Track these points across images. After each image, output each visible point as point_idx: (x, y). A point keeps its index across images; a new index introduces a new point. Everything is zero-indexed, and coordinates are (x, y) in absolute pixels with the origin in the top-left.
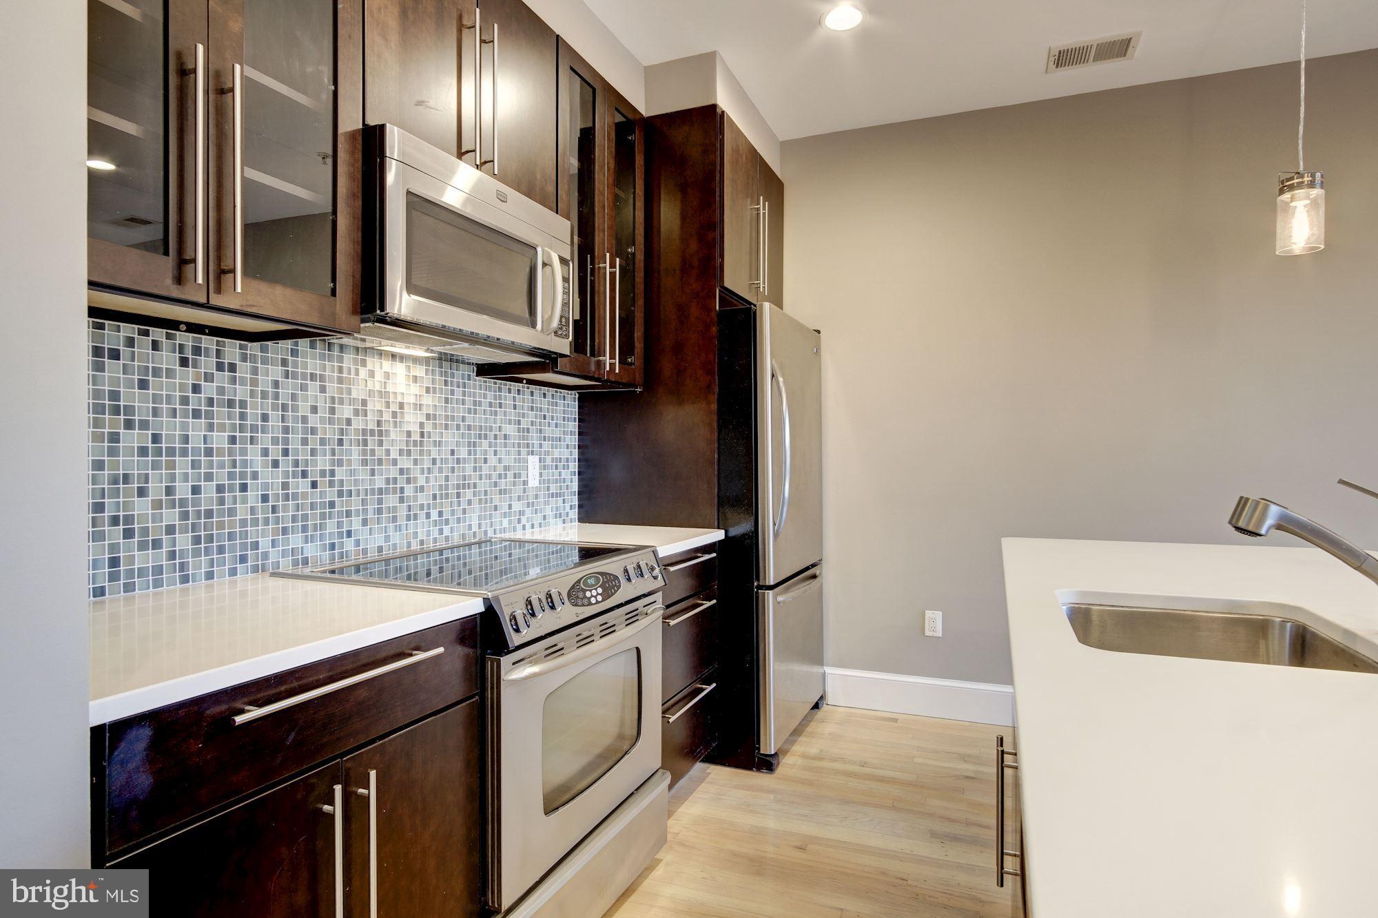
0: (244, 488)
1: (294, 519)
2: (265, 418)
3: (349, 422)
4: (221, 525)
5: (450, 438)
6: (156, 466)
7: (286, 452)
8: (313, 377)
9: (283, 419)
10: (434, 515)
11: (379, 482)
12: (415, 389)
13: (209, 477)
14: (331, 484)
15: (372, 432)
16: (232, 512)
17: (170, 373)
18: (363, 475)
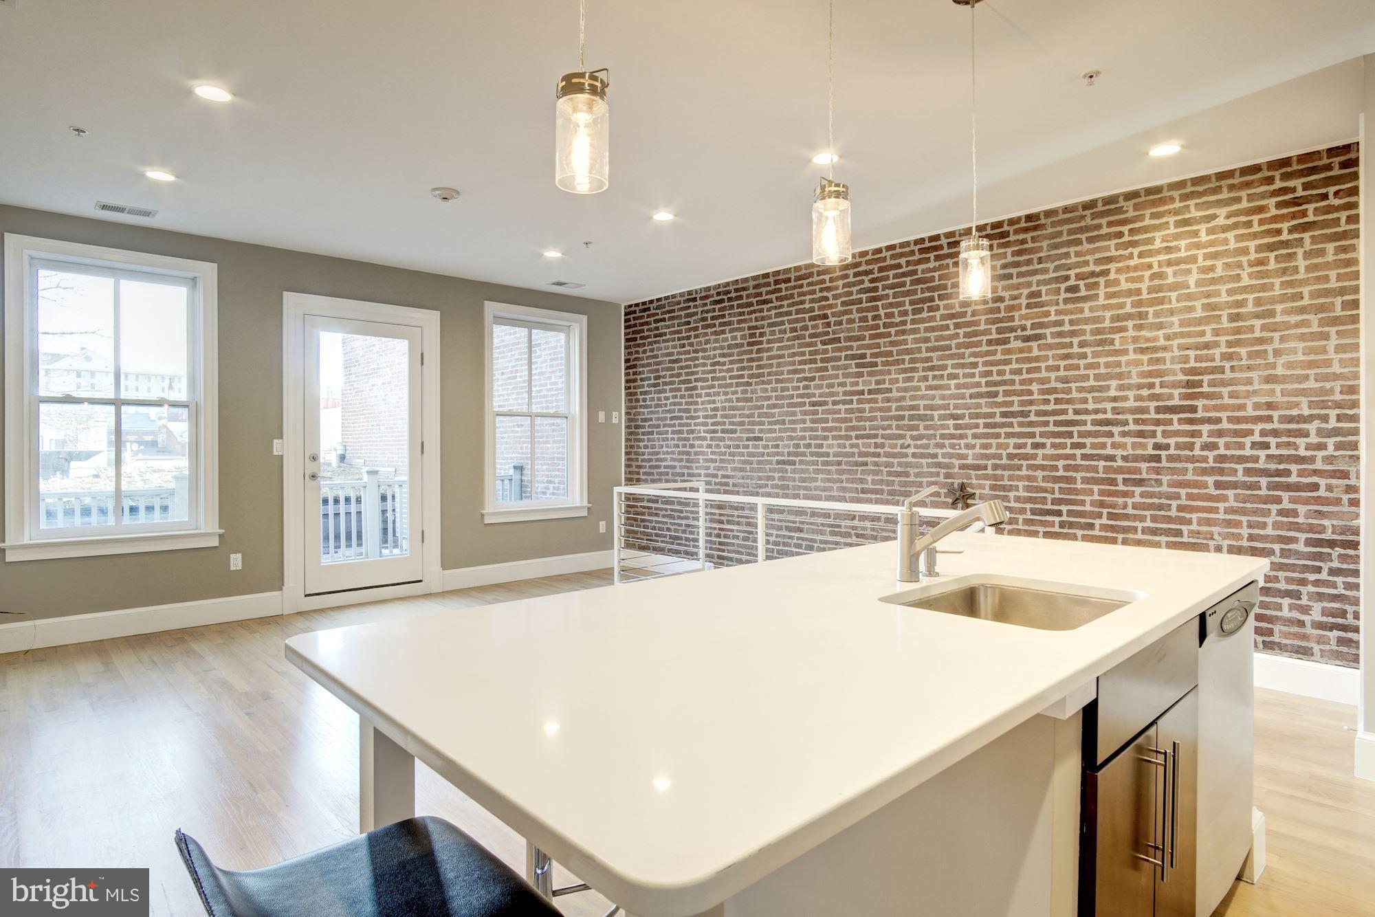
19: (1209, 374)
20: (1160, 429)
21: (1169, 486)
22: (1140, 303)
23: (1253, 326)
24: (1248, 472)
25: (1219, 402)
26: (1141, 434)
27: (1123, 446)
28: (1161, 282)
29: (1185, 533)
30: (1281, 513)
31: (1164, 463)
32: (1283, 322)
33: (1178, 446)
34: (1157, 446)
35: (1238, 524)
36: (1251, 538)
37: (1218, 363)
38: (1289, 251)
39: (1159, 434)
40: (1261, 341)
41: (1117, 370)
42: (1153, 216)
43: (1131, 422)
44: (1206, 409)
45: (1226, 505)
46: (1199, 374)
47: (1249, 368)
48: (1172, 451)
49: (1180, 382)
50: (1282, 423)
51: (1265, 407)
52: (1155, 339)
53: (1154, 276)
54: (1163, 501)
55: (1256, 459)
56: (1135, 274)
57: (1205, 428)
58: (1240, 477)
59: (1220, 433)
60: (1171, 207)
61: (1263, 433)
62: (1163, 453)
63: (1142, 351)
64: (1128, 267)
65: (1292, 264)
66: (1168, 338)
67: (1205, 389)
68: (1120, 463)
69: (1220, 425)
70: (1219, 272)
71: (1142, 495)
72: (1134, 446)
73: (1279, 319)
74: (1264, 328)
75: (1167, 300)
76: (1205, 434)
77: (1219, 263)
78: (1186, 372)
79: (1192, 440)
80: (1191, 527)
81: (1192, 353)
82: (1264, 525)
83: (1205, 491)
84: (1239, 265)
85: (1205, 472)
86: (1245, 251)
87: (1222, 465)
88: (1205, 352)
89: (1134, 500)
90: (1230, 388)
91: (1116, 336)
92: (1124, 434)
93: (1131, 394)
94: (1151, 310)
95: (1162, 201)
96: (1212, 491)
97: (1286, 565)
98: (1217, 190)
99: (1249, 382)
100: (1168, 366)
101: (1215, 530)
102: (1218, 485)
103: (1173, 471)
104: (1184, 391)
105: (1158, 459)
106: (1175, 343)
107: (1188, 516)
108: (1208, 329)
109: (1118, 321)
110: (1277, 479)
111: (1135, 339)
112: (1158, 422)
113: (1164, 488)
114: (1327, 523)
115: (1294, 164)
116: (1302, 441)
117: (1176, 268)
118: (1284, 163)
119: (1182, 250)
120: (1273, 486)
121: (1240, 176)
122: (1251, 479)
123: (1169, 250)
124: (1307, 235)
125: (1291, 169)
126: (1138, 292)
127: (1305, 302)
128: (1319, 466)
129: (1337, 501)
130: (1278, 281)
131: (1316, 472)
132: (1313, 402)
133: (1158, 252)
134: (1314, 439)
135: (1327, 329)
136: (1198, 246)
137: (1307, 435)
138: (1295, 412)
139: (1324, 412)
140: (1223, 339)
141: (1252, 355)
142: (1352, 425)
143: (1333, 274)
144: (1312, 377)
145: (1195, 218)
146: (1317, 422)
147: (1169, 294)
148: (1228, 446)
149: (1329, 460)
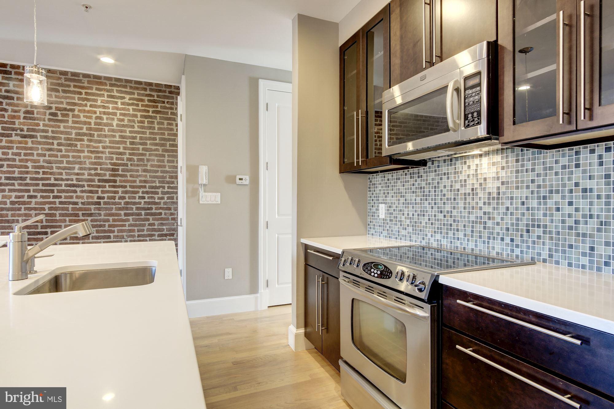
19: (122, 166)
20: (100, 190)
21: (104, 216)
22: (90, 129)
23: (139, 148)
24: (137, 209)
25: (126, 179)
26: (91, 192)
27: (82, 197)
28: (101, 121)
29: (112, 237)
30: (149, 225)
31: (102, 206)
32: (150, 148)
33: (109, 198)
34: (99, 198)
35: (133, 231)
36: (139, 236)
37: (125, 162)
38: (152, 120)
39: (100, 192)
40: (142, 155)
41: (79, 160)
42: (97, 89)
43: (86, 186)
44: (121, 181)
45: (129, 223)
46: (118, 166)
47: (138, 165)
48: (106, 200)
49: (109, 168)
50: (149, 189)
51: (143, 182)
52: (98, 147)
53: (97, 118)
54: (102, 223)
55: (140, 203)
56: (88, 115)
57: (120, 190)
58: (135, 211)
59: (126, 192)
60: (106, 87)
61: (143, 192)
62: (102, 201)
63: (92, 152)
64: (85, 110)
65: (153, 126)
66: (104, 147)
67: (120, 173)
68: (80, 205)
69: (126, 189)
70: (126, 122)
71: (92, 221)
72: (88, 197)
73: (148, 147)
74: (143, 149)
75: (103, 130)
76: (120, 192)
77: (126, 119)
78: (112, 164)
79: (115, 195)
80: (114, 234)
81: (115, 156)
82: (143, 230)
83: (120, 218)
84: (134, 121)
85: (120, 209)
86: (136, 116)
87: (127, 206)
88: (120, 156)
90: (130, 173)
91: (79, 143)
92: (82, 192)
93: (86, 172)
94: (96, 133)
95: (101, 84)
96: (123, 217)
98: (125, 87)
99: (137, 171)
100: (104, 161)
101: (125, 234)
102: (126, 215)
103: (106, 209)
104: (111, 173)
105: (99, 203)
106: (107, 150)
107: (113, 229)
108: (121, 146)
109: (79, 136)
110: (148, 211)
111: (88, 146)
112: (99, 186)
113: (102, 217)
114: (164, 227)
115: (154, 86)
116: (156, 196)
117: (107, 116)
118: (150, 84)
119: (111, 109)
120: (146, 214)
121: (134, 84)
122: (139, 212)
123: (104, 107)
124: (158, 116)
125: (152, 88)
126: (90, 123)
127: (157, 141)
128: (162, 206)
129: (168, 219)
130: (148, 131)
131: (161, 208)
132: (160, 181)
133: (99, 107)
134: (160, 195)
135: (164, 153)
136: (117, 109)
137: (158, 194)
138: (154, 185)
139: (163, 185)
140: (127, 152)
141: (139, 160)
142: (172, 190)
143: (166, 132)
144: (160, 171)
145: (116, 96)
146: (161, 189)
147: (104, 127)
148: (129, 198)
149: (165, 203)
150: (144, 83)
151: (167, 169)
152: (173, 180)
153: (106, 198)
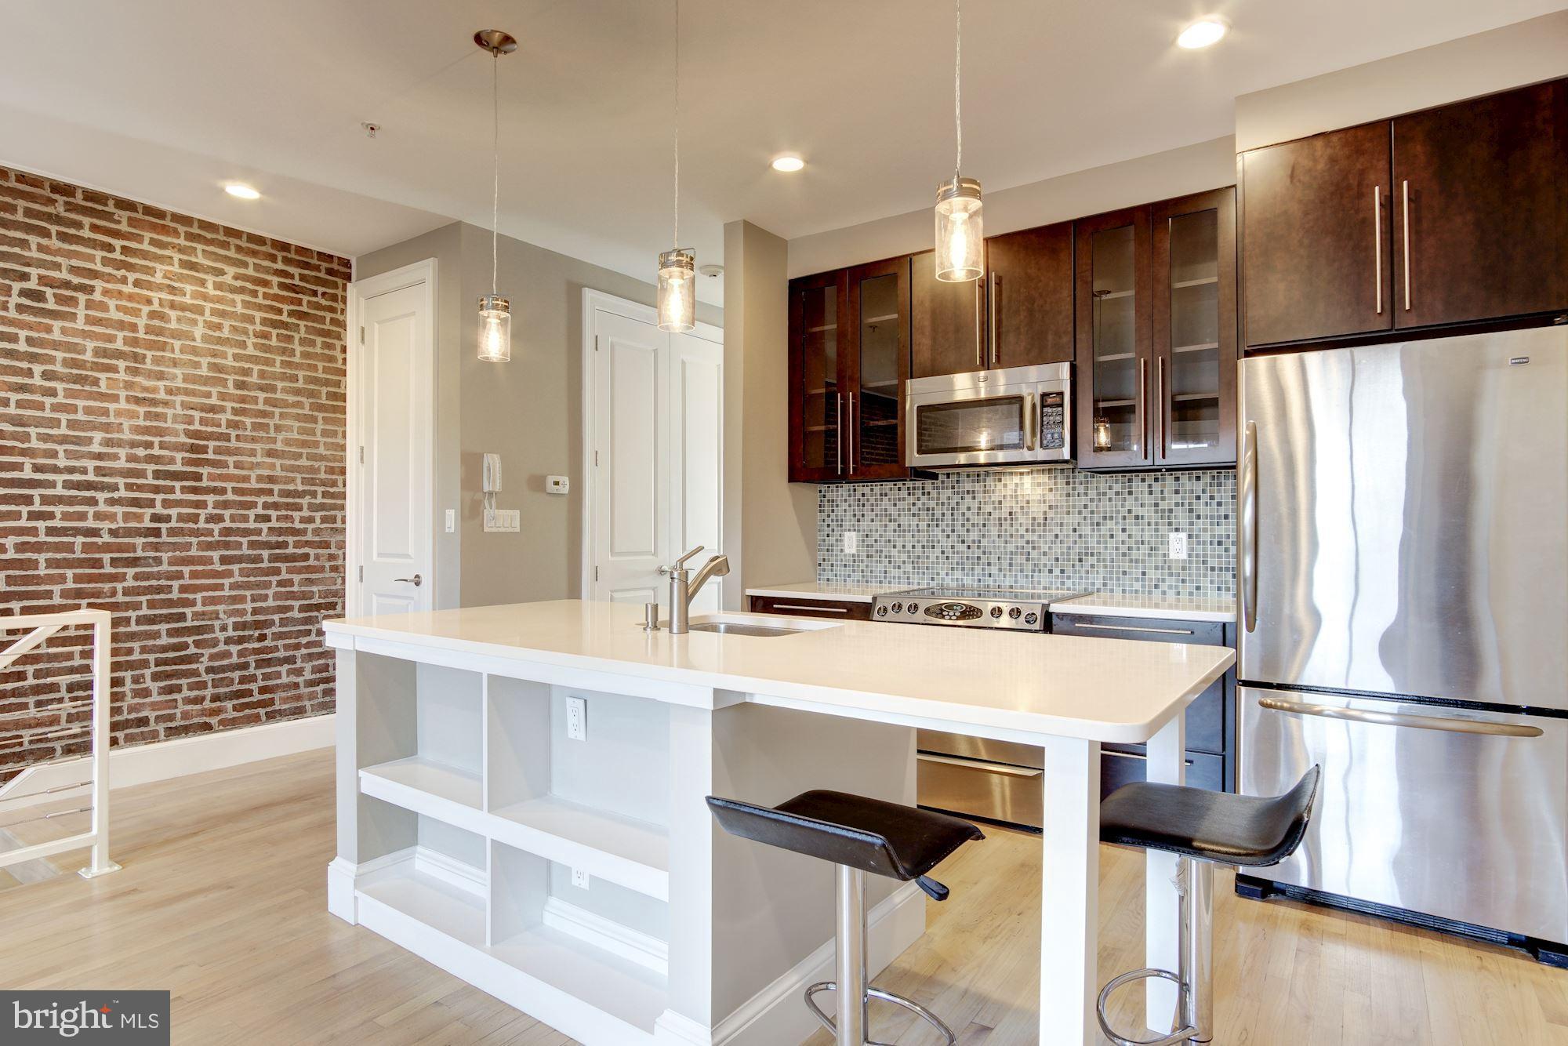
0: (933, 547)
1: (958, 563)
2: (943, 515)
3: (990, 514)
4: (923, 563)
5: (1074, 519)
6: (899, 536)
7: (953, 531)
8: (968, 492)
9: (952, 515)
10: (1057, 572)
11: (1011, 547)
12: (1039, 491)
13: (918, 542)
14: (979, 547)
15: (1006, 519)
16: (928, 557)
17: (904, 499)
18: (1000, 543)
19: (215, 440)
20: (159, 498)
21: (170, 564)
22: (135, 342)
23: (257, 397)
24: (252, 545)
25: (224, 471)
26: (135, 503)
27: (112, 517)
28: (163, 324)
29: (189, 616)
30: (280, 584)
31: (164, 538)
32: (283, 400)
33: (181, 518)
34: (156, 518)
35: (241, 599)
36: (255, 612)
37: (223, 430)
38: (289, 333)
39: (158, 504)
40: (264, 414)
41: (103, 419)
42: (153, 242)
43: (122, 487)
44: (211, 477)
45: (232, 580)
46: (205, 439)
47: (254, 440)
48: (173, 524)
49: (183, 444)
50: (281, 497)
51: (267, 480)
52: (155, 390)
53: (153, 315)
54: (163, 582)
55: (259, 532)
56: (130, 305)
57: (210, 499)
58: (246, 551)
59: (226, 505)
60: (176, 241)
61: (266, 506)
62: (164, 526)
63: (138, 401)
64: (120, 292)
65: (290, 346)
66: (169, 391)
67: (210, 456)
68: (106, 538)
69: (225, 496)
70: (226, 333)
71: (136, 577)
72: (127, 517)
73: (279, 395)
74: (267, 401)
75: (168, 347)
76: (210, 505)
77: (226, 324)
78: (189, 434)
79: (196, 511)
80: (195, 609)
81: (197, 415)
82: (265, 598)
83: (210, 567)
84: (245, 332)
85: (210, 546)
86: (250, 319)
87: (228, 539)
88: (210, 415)
89: (125, 584)
90: (236, 458)
91: (103, 376)
92: (112, 502)
93: (122, 452)
94: (149, 354)
95: (165, 230)
96: (218, 567)
97: (285, 633)
98: (225, 245)
99: (253, 453)
100: (169, 424)
101: (221, 608)
102: (224, 560)
103: (175, 546)
104: (187, 455)
105: (157, 533)
106: (178, 399)
107: (191, 596)
108: (214, 390)
109: (105, 357)
110: (277, 551)
111: (129, 385)
112: (157, 490)
113: (165, 567)
114: (315, 589)
115: (293, 252)
116: (296, 515)
117: (180, 313)
118: (284, 247)
119: (188, 296)
120: (274, 558)
121: (247, 242)
122: (255, 552)
123: (172, 290)
124: (302, 323)
125: (289, 256)
126: (133, 327)
127: (300, 384)
128: (309, 537)
129: (322, 569)
130: (278, 359)
131: (307, 544)
132: (305, 478)
133: (160, 288)
134: (306, 513)
135: (315, 413)
136: (205, 297)
137: (300, 509)
138: (291, 487)
139: (313, 488)
140: (229, 405)
141: (256, 427)
142: (333, 501)
143: (320, 365)
144: (304, 456)
145: (202, 265)
146: (308, 497)
147: (172, 341)
148: (233, 519)
149: (316, 532)
150: (269, 243)
151: (322, 450)
152: (334, 477)
153: (174, 518)
